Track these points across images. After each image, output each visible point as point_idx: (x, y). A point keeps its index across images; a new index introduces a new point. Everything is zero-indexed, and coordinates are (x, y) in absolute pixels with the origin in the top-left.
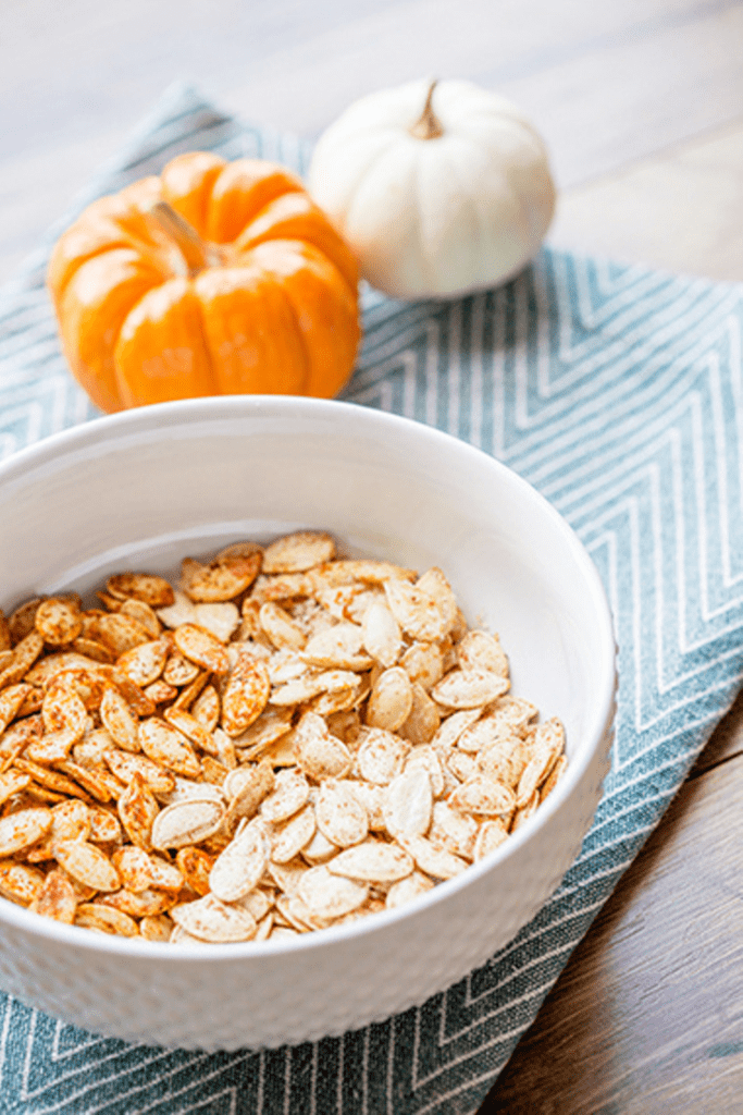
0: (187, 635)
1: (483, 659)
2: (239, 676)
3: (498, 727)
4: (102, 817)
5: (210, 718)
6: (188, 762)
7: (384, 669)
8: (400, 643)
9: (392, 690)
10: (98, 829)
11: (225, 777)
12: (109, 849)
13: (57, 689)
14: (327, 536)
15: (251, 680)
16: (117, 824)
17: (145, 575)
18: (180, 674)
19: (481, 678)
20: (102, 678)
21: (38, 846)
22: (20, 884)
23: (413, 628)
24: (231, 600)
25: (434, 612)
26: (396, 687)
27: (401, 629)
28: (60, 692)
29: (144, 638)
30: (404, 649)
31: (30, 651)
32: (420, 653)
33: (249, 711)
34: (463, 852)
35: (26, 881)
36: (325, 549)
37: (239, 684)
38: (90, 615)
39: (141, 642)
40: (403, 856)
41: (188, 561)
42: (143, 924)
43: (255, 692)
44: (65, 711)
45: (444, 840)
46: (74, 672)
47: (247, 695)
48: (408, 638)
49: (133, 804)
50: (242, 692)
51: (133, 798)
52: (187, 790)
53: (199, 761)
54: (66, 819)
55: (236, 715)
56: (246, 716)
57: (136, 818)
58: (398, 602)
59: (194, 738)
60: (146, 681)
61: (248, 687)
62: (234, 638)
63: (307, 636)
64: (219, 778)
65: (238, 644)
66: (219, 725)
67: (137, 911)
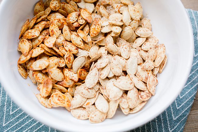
0: (83, 12)
1: (147, 26)
2: (94, 24)
3: (151, 45)
4: (61, 60)
5: (87, 33)
7: (126, 26)
8: (130, 20)
9: (128, 31)
10: (60, 64)
11: (90, 49)
12: (62, 69)
13: (53, 24)
15: (97, 25)
16: (65, 62)
18: (82, 22)
19: (147, 31)
20: (64, 21)
21: (45, 69)
22: (40, 78)
23: (133, 17)
24: (93, 3)
25: (138, 14)
27: (131, 17)
28: (53, 25)
29: (74, 11)
30: (131, 22)
31: (48, 11)
32: (134, 23)
33: (96, 33)
34: (144, 81)
35: (41, 77)
37: (94, 26)
38: (63, 3)
39: (73, 12)
40: (132, 83)
42: (69, 89)
43: (98, 29)
44: (54, 30)
45: (139, 76)
46: (57, 19)
47: (96, 29)
48: (132, 19)
49: (68, 58)
50: (95, 28)
51: (68, 55)
52: (81, 53)
53: (84, 45)
54: (52, 62)
55: (93, 33)
56: (96, 34)
57: (69, 61)
58: (131, 10)
59: (83, 39)
60: (74, 22)
61: (96, 27)
62: (93, 12)
63: (109, 14)
64: (88, 50)
65: (94, 14)
66: (89, 34)
67: (67, 86)
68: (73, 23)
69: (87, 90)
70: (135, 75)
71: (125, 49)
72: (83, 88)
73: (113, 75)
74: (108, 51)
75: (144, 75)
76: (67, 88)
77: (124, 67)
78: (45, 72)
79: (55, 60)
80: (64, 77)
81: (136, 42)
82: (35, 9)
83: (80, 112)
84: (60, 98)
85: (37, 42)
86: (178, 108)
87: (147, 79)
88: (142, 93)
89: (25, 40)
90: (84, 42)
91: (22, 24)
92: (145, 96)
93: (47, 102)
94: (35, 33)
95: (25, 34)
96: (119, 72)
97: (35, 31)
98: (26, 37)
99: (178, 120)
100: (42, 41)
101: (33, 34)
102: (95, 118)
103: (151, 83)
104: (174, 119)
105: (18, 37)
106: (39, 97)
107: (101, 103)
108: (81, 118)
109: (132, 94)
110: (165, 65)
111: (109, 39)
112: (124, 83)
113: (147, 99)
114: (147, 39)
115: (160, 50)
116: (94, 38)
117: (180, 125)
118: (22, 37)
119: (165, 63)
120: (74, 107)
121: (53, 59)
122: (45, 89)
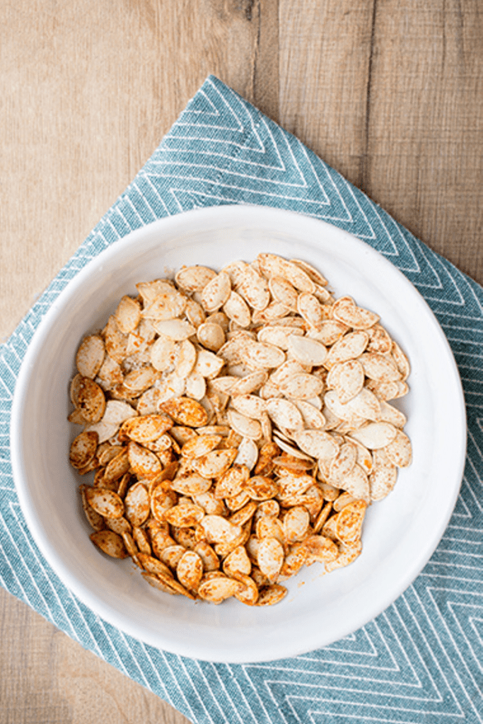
0: (140, 435)
1: (200, 279)
2: (176, 413)
3: (258, 287)
4: (264, 509)
5: (190, 433)
6: (229, 454)
7: (195, 335)
8: (183, 322)
9: (208, 333)
10: (273, 512)
11: (237, 435)
12: (284, 509)
13: (169, 518)
14: (85, 339)
15: (183, 407)
16: (270, 502)
17: (73, 444)
18: (164, 443)
19: (217, 285)
20: (159, 488)
21: (283, 547)
22: (298, 561)
23: (178, 313)
24: (106, 401)
25: (172, 299)
26: (210, 332)
27: (176, 318)
28: (172, 516)
29: (125, 456)
30: (187, 320)
31: (121, 522)
32: (191, 313)
33: (201, 413)
34: (345, 332)
35: (296, 557)
36: (96, 343)
37: (182, 414)
38: (98, 482)
39: (127, 458)
40: (350, 364)
41: (69, 418)
42: (327, 499)
43: (191, 407)
44: (186, 516)
45: (332, 339)
46: (155, 505)
47: (192, 412)
48: (182, 316)
49: (258, 493)
50: (189, 414)
51: (253, 491)
52: (245, 458)
53: (228, 448)
54: (269, 531)
55: (200, 420)
56: (204, 415)
57: (265, 492)
58: (160, 314)
59: (213, 447)
60: (158, 463)
61: (187, 410)
62: (134, 407)
63: (147, 365)
64: (237, 438)
65: (139, 405)
66: (194, 428)
67: (321, 502)
68: (162, 465)
69: (340, 462)
70: (328, 347)
71: (260, 355)
72: (335, 471)
73: (318, 399)
74: (252, 393)
75: (331, 329)
76: (325, 503)
77: (304, 367)
78: (288, 548)
79: (266, 525)
80: (299, 506)
81: (236, 317)
82: (115, 556)
83: (380, 482)
84: (348, 522)
85: (209, 560)
86: (397, 253)
87: (341, 325)
88: (375, 345)
89: (203, 586)
90: (220, 447)
91: (155, 591)
92: (382, 342)
93: (348, 550)
94: (188, 565)
95: (188, 584)
96: (314, 382)
97: (184, 562)
98: (195, 584)
99: (421, 261)
100: (209, 548)
101: (193, 568)
102: (403, 455)
103: (356, 321)
104: (418, 270)
105: (191, 602)
106: (334, 564)
107: (375, 437)
108: (391, 482)
109: (375, 369)
110: (315, 271)
111: (221, 384)
112: (344, 380)
113: (390, 340)
114: (234, 288)
115: (273, 267)
116: (211, 420)
117: (432, 261)
118: (194, 595)
119: (312, 269)
120: (367, 494)
121: (262, 527)
122: (324, 553)
